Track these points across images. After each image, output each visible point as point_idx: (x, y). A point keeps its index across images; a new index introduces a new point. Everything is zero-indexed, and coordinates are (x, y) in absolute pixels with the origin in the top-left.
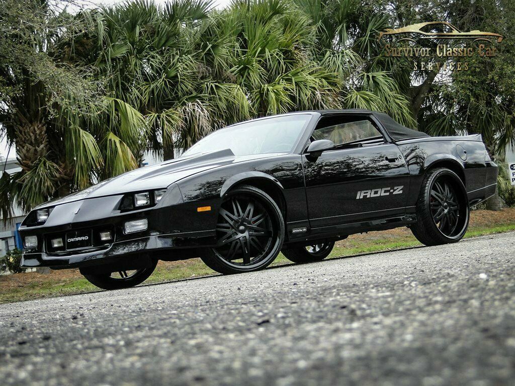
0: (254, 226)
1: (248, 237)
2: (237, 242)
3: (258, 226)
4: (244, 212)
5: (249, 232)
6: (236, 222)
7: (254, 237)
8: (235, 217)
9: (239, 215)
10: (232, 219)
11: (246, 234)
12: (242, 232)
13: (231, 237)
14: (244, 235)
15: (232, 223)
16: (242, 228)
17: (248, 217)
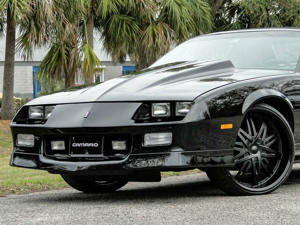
0: (267, 147)
1: (259, 158)
2: (248, 163)
3: (270, 147)
4: (258, 131)
5: (261, 153)
6: (250, 141)
7: (265, 159)
8: (249, 136)
9: (253, 134)
10: (246, 138)
11: (258, 155)
12: (255, 152)
13: (243, 156)
14: (256, 155)
15: (246, 142)
16: (254, 148)
17: (261, 137)
